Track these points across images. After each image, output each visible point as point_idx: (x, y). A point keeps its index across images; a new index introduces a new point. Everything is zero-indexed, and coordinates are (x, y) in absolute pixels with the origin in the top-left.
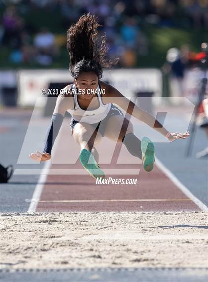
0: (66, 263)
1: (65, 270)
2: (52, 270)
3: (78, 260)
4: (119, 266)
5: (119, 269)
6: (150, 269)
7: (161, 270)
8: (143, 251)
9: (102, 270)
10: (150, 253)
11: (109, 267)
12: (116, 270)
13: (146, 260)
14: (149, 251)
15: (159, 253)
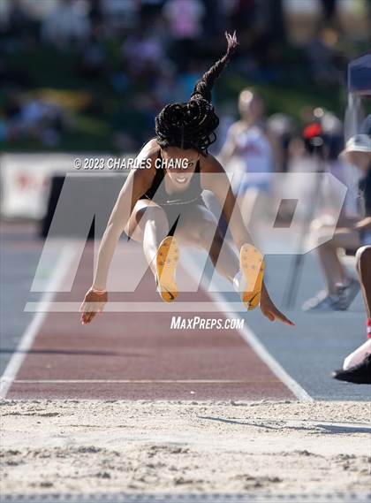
0: (48, 485)
1: (44, 497)
2: (21, 497)
3: (69, 481)
4: (139, 492)
5: (139, 497)
6: (193, 496)
7: (211, 498)
8: (187, 468)
9: (109, 498)
10: (197, 470)
11: (122, 493)
12: (134, 498)
13: (190, 482)
14: (197, 467)
15: (214, 471)
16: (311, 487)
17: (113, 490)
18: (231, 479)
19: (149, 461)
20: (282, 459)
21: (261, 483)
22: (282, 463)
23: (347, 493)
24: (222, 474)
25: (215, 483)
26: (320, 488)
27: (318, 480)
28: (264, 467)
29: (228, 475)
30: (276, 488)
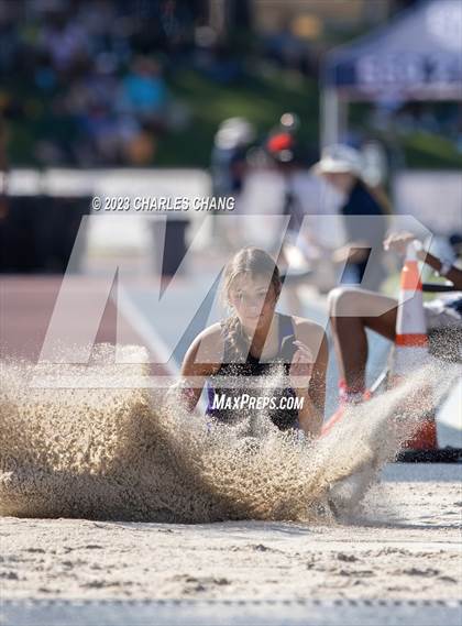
4: (52, 596)
5: (52, 602)
6: (119, 602)
7: (141, 605)
8: (112, 567)
9: (15, 604)
10: (126, 569)
11: (31, 598)
12: (45, 604)
13: (117, 584)
14: (125, 566)
15: (147, 570)
16: (266, 591)
17: (21, 594)
18: (167, 580)
19: (66, 558)
20: (231, 555)
21: (204, 586)
22: (232, 560)
23: (309, 598)
24: (157, 574)
25: (147, 584)
26: (277, 592)
27: (275, 582)
28: (208, 565)
29: (163, 575)
30: (222, 591)
